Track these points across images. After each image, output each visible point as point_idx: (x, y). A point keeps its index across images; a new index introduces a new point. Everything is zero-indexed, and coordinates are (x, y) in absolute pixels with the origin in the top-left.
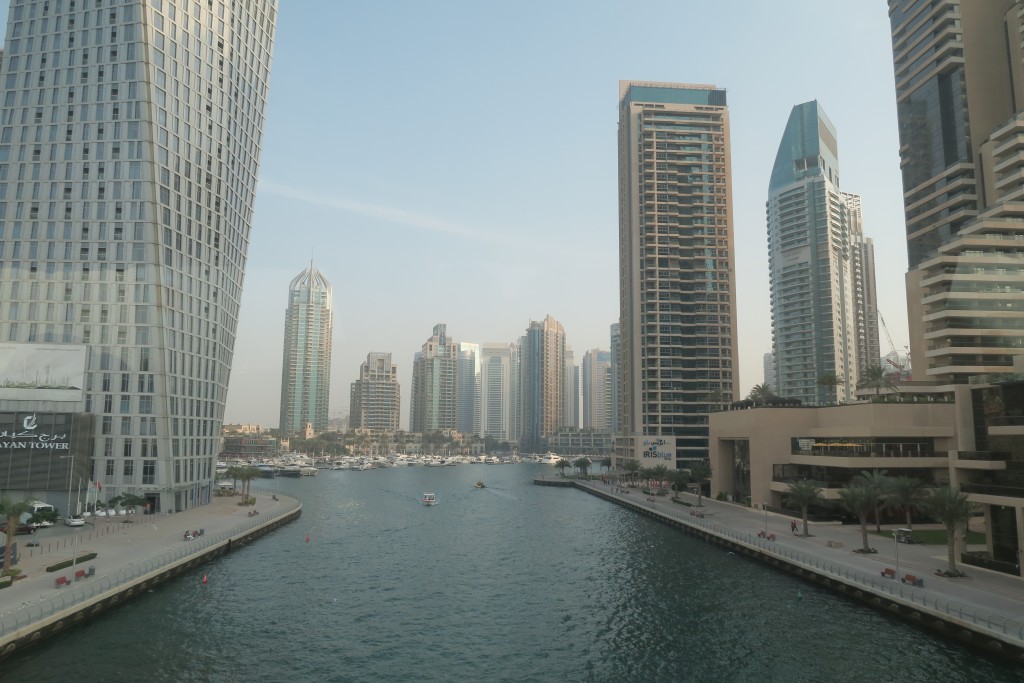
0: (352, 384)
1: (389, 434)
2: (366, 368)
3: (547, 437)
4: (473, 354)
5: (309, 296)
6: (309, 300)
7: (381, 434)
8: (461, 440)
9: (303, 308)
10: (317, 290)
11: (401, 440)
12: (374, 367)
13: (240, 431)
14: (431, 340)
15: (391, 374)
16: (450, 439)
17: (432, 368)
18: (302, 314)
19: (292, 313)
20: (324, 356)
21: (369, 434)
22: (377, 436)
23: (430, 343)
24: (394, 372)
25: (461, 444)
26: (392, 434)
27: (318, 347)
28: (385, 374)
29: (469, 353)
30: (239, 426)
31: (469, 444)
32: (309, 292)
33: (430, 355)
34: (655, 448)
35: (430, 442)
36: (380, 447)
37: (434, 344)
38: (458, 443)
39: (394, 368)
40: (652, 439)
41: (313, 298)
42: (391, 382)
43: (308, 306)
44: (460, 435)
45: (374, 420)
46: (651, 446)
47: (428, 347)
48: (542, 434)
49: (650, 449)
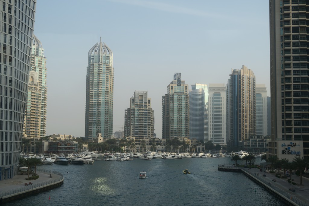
0: (125, 110)
1: (146, 140)
2: (133, 101)
3: (243, 142)
4: (203, 91)
5: (99, 59)
6: (99, 61)
7: (141, 140)
8: (190, 143)
9: (96, 66)
10: (104, 55)
11: (154, 144)
12: (138, 100)
13: (58, 138)
14: (172, 83)
15: (147, 104)
16: (183, 143)
17: (173, 100)
18: (96, 70)
19: (90, 69)
20: (109, 95)
21: (135, 140)
22: (139, 141)
23: (172, 85)
24: (149, 103)
25: (190, 146)
26: (148, 140)
27: (105, 89)
28: (143, 104)
29: (201, 91)
30: (59, 136)
31: (195, 146)
32: (99, 56)
33: (171, 92)
34: (289, 148)
35: (170, 144)
36: (141, 148)
37: (174, 85)
38: (188, 145)
39: (149, 101)
40: (288, 142)
41: (102, 60)
42: (148, 109)
43: (99, 65)
44: (190, 140)
45: (137, 132)
46: (287, 147)
47: (170, 87)
48: (240, 140)
49: (286, 149)
